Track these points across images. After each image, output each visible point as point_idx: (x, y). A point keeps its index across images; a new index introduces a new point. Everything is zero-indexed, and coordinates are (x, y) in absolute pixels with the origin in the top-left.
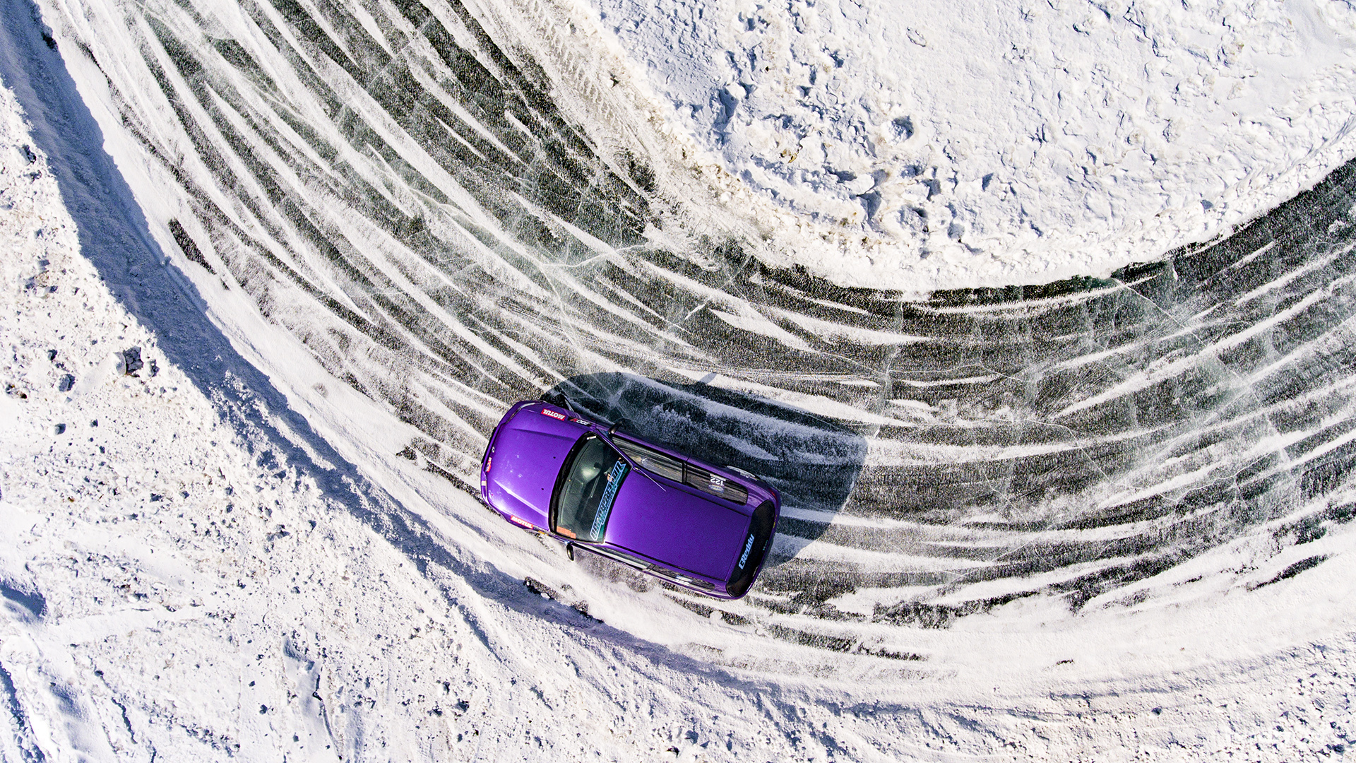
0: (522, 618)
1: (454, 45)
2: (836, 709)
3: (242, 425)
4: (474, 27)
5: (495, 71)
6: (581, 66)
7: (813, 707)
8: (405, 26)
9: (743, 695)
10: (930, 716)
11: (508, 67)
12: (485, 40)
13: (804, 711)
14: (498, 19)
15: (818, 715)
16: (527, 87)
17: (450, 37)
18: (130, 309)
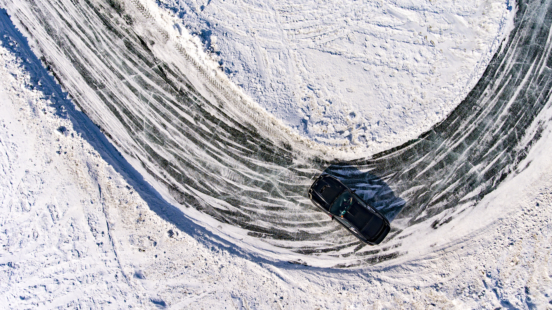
0: (291, 271)
1: (228, 127)
2: (379, 271)
3: (204, 242)
4: (232, 120)
5: (241, 130)
6: (264, 123)
7: (373, 272)
8: (214, 125)
9: (354, 274)
10: (404, 266)
11: (244, 128)
12: (236, 123)
13: (370, 274)
14: (238, 116)
15: (375, 274)
16: (251, 132)
17: (227, 125)
18: (167, 221)
